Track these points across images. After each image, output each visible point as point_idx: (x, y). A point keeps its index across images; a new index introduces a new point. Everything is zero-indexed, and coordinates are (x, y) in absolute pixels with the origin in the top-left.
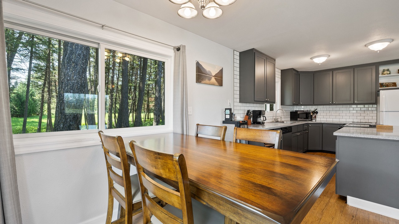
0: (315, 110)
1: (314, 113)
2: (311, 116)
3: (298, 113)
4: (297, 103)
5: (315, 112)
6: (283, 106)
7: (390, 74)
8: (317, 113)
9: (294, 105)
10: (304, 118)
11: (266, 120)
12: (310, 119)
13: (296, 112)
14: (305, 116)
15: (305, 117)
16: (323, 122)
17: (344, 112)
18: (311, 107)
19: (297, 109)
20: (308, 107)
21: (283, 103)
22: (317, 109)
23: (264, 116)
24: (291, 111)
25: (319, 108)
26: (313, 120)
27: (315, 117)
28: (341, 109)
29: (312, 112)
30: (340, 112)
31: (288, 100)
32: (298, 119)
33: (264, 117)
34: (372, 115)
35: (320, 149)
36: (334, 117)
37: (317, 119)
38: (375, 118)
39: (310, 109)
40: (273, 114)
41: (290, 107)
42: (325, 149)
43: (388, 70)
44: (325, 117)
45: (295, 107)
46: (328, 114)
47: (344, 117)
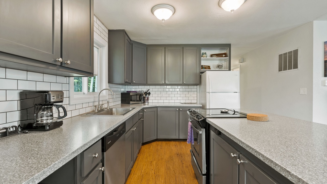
0: (148, 91)
1: (147, 94)
2: (144, 97)
3: (131, 94)
4: (129, 82)
5: (148, 93)
6: (111, 85)
7: (206, 57)
8: (149, 94)
9: (126, 84)
10: (137, 101)
11: (66, 114)
12: (143, 102)
13: (128, 93)
14: (137, 98)
16: (157, 105)
17: (173, 93)
18: (143, 87)
19: (129, 90)
20: (140, 87)
21: (110, 81)
22: (149, 90)
23: (61, 106)
24: (122, 92)
25: (152, 89)
26: (146, 102)
27: (148, 98)
28: (170, 90)
29: (145, 93)
30: (170, 93)
31: (119, 76)
32: (131, 102)
33: (61, 109)
34: (194, 95)
35: (155, 138)
36: (165, 98)
37: (150, 101)
38: (196, 98)
39: (142, 89)
40: (94, 97)
41: (121, 86)
42: (160, 137)
43: (205, 53)
44: (156, 98)
45: (126, 87)
46: (159, 95)
47: (173, 98)
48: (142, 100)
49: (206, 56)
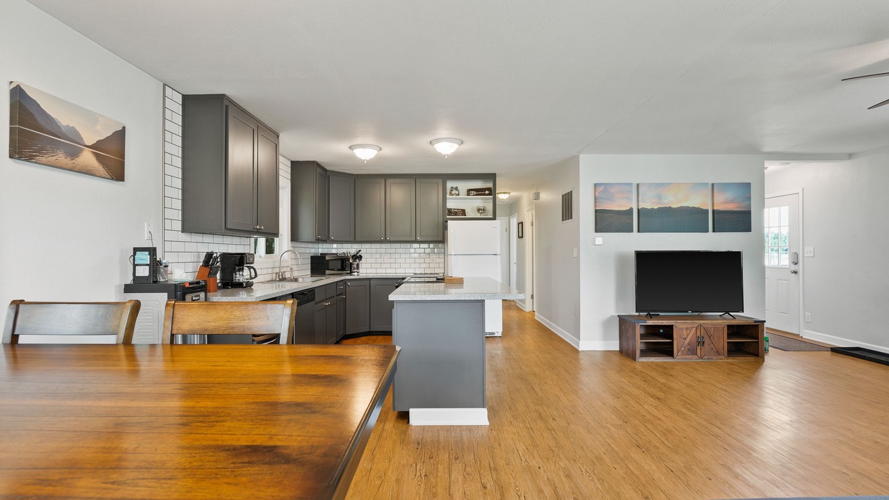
0: (357, 253)
1: (355, 259)
2: (351, 264)
3: (327, 258)
4: (324, 238)
5: (357, 257)
6: (296, 244)
7: (458, 195)
8: (360, 257)
9: (318, 241)
10: (338, 270)
12: (349, 272)
13: (323, 255)
14: (339, 264)
15: (340, 268)
16: (370, 276)
17: (403, 256)
18: (349, 245)
19: (326, 251)
20: (345, 245)
21: (295, 237)
22: (360, 251)
24: (312, 255)
25: (365, 249)
26: (354, 272)
27: (358, 265)
28: (398, 251)
29: (353, 257)
30: (398, 256)
31: (307, 231)
32: (327, 272)
33: (252, 270)
34: (438, 260)
35: (367, 329)
36: (388, 266)
37: (361, 270)
38: (442, 265)
39: (348, 250)
40: (274, 262)
41: (310, 245)
42: (375, 328)
43: (456, 189)
44: (373, 266)
45: (320, 245)
46: (379, 260)
47: (403, 265)
48: (348, 268)
49: (457, 192)
